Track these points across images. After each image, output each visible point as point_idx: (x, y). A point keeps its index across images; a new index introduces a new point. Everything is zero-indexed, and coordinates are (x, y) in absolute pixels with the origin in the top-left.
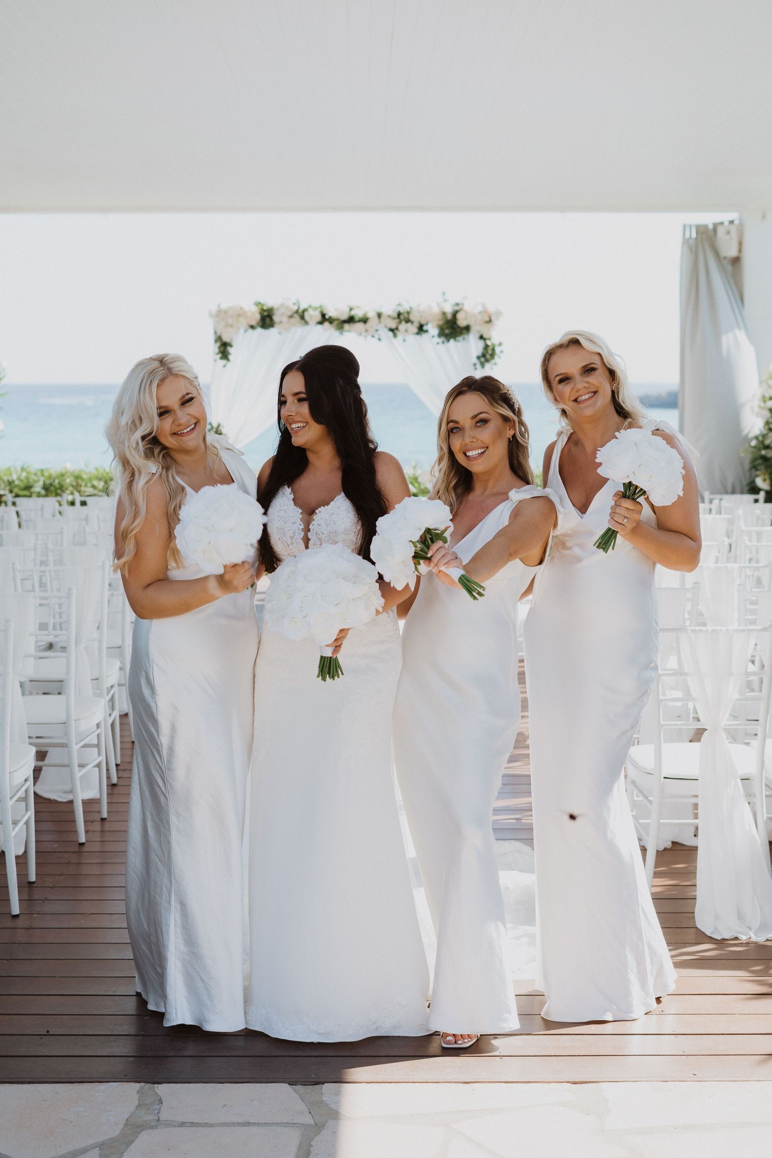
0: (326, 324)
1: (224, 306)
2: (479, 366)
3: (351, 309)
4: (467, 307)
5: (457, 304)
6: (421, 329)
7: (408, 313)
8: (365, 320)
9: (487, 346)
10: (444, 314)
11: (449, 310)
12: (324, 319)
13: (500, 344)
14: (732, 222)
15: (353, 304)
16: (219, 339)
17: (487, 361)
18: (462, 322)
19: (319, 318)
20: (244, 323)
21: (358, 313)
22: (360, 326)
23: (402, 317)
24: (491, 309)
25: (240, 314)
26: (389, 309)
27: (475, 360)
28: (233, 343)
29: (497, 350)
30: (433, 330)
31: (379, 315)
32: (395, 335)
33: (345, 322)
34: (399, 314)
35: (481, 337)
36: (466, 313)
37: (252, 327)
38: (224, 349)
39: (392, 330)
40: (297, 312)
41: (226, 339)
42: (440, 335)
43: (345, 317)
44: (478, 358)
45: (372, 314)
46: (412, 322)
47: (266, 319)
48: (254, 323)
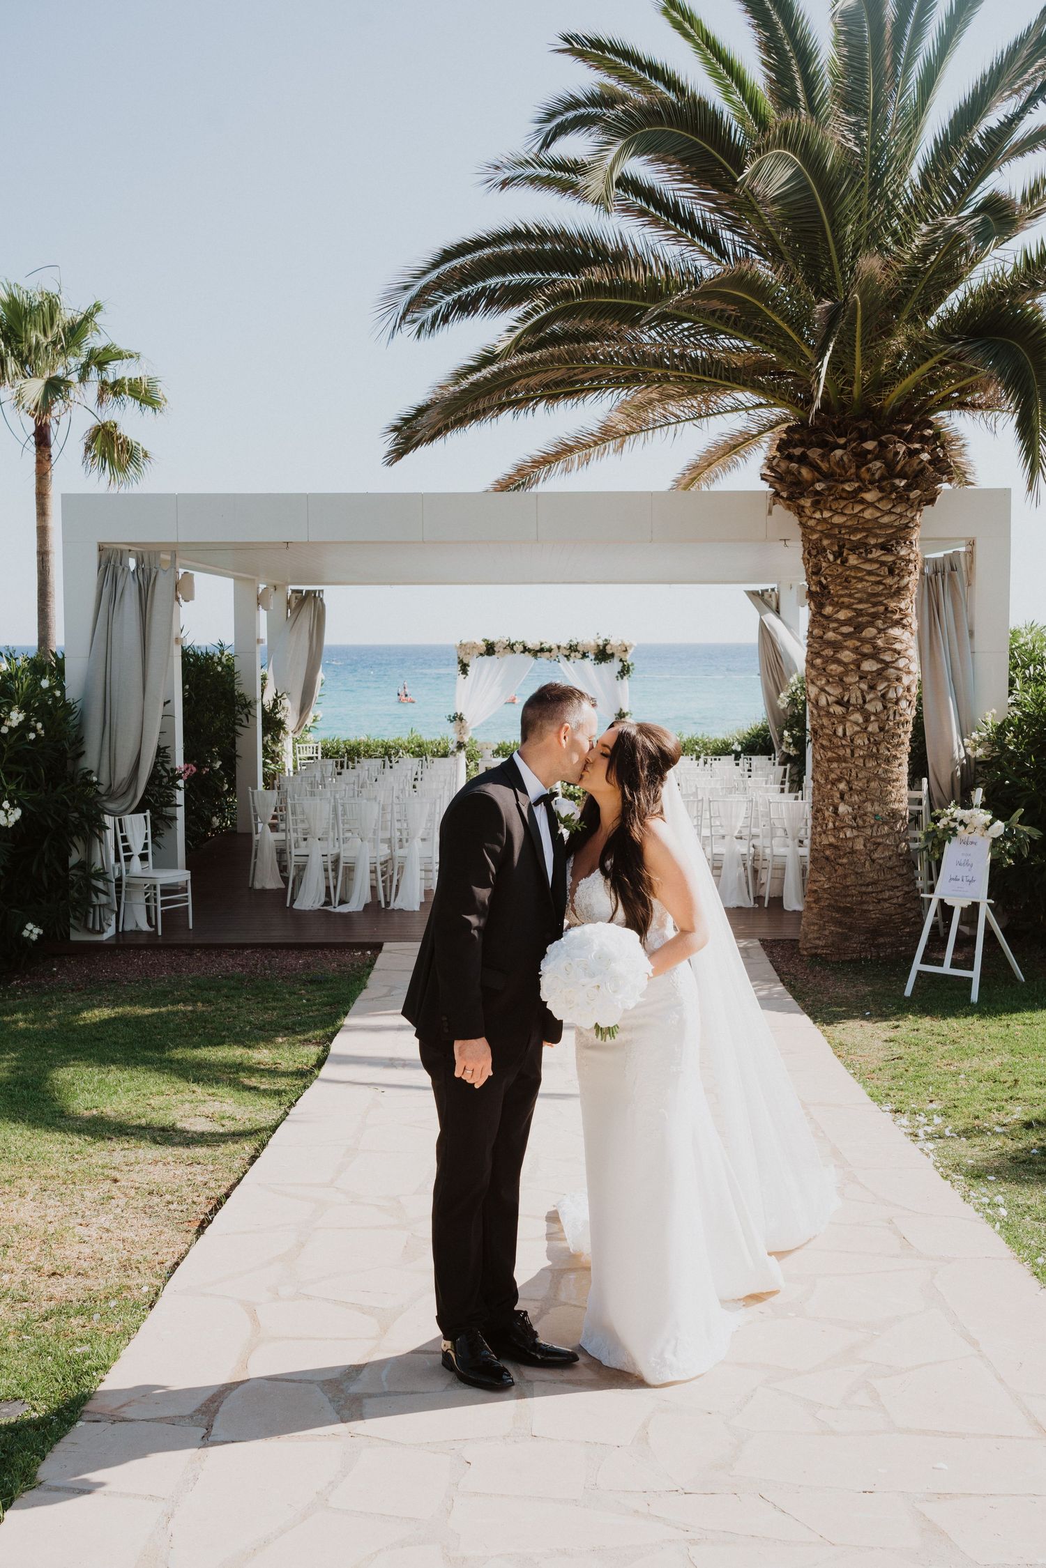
0: (527, 653)
1: (464, 642)
2: (619, 678)
3: (541, 644)
4: (612, 642)
5: (606, 640)
6: (584, 656)
7: (576, 646)
8: (550, 650)
9: (624, 665)
10: (598, 646)
11: (601, 642)
12: (525, 650)
13: (632, 664)
14: (773, 590)
15: (543, 641)
16: (461, 662)
17: (624, 675)
18: (609, 651)
19: (522, 649)
20: (476, 652)
21: (546, 646)
22: (547, 654)
23: (573, 648)
24: (627, 643)
25: (474, 646)
26: (564, 644)
27: (617, 674)
28: (470, 664)
29: (631, 667)
30: (592, 657)
31: (559, 647)
32: (568, 659)
33: (538, 651)
34: (571, 646)
35: (621, 660)
36: (612, 646)
37: (481, 654)
38: (464, 668)
39: (566, 656)
40: (509, 645)
41: (465, 661)
42: (595, 659)
43: (538, 648)
44: (619, 673)
45: (554, 646)
46: (579, 652)
47: (490, 649)
48: (482, 652)
